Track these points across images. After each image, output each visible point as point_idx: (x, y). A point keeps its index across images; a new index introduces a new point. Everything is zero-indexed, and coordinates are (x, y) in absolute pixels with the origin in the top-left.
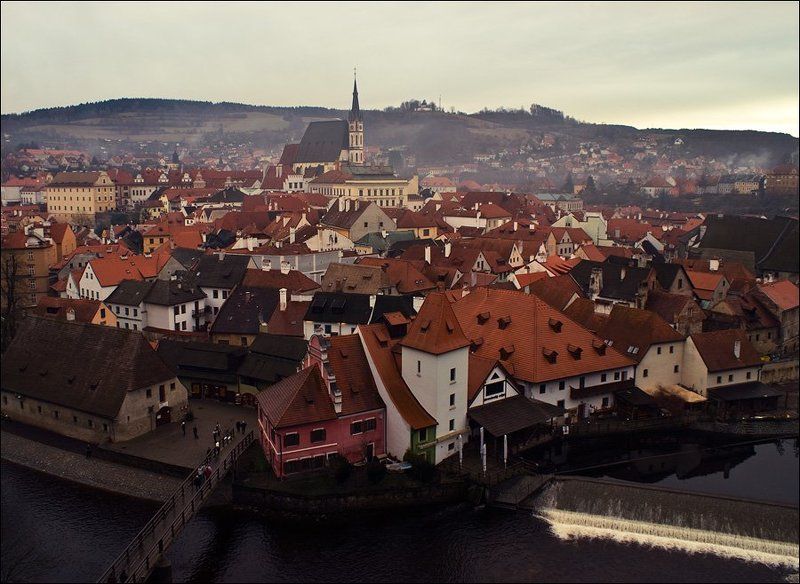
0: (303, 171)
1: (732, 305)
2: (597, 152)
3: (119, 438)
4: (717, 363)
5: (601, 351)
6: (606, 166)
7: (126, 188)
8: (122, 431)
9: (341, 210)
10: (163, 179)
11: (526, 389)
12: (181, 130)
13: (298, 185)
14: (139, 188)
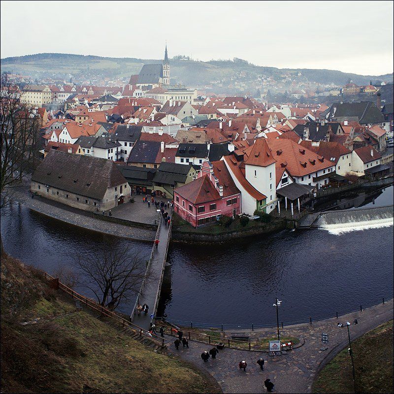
0: (141, 88)
1: (361, 137)
2: (266, 79)
3: (103, 209)
4: (366, 160)
5: (322, 161)
6: (270, 85)
7: (55, 94)
8: (104, 206)
9: (171, 105)
10: (74, 90)
11: (296, 179)
12: (71, 67)
13: (140, 94)
14: (62, 94)
